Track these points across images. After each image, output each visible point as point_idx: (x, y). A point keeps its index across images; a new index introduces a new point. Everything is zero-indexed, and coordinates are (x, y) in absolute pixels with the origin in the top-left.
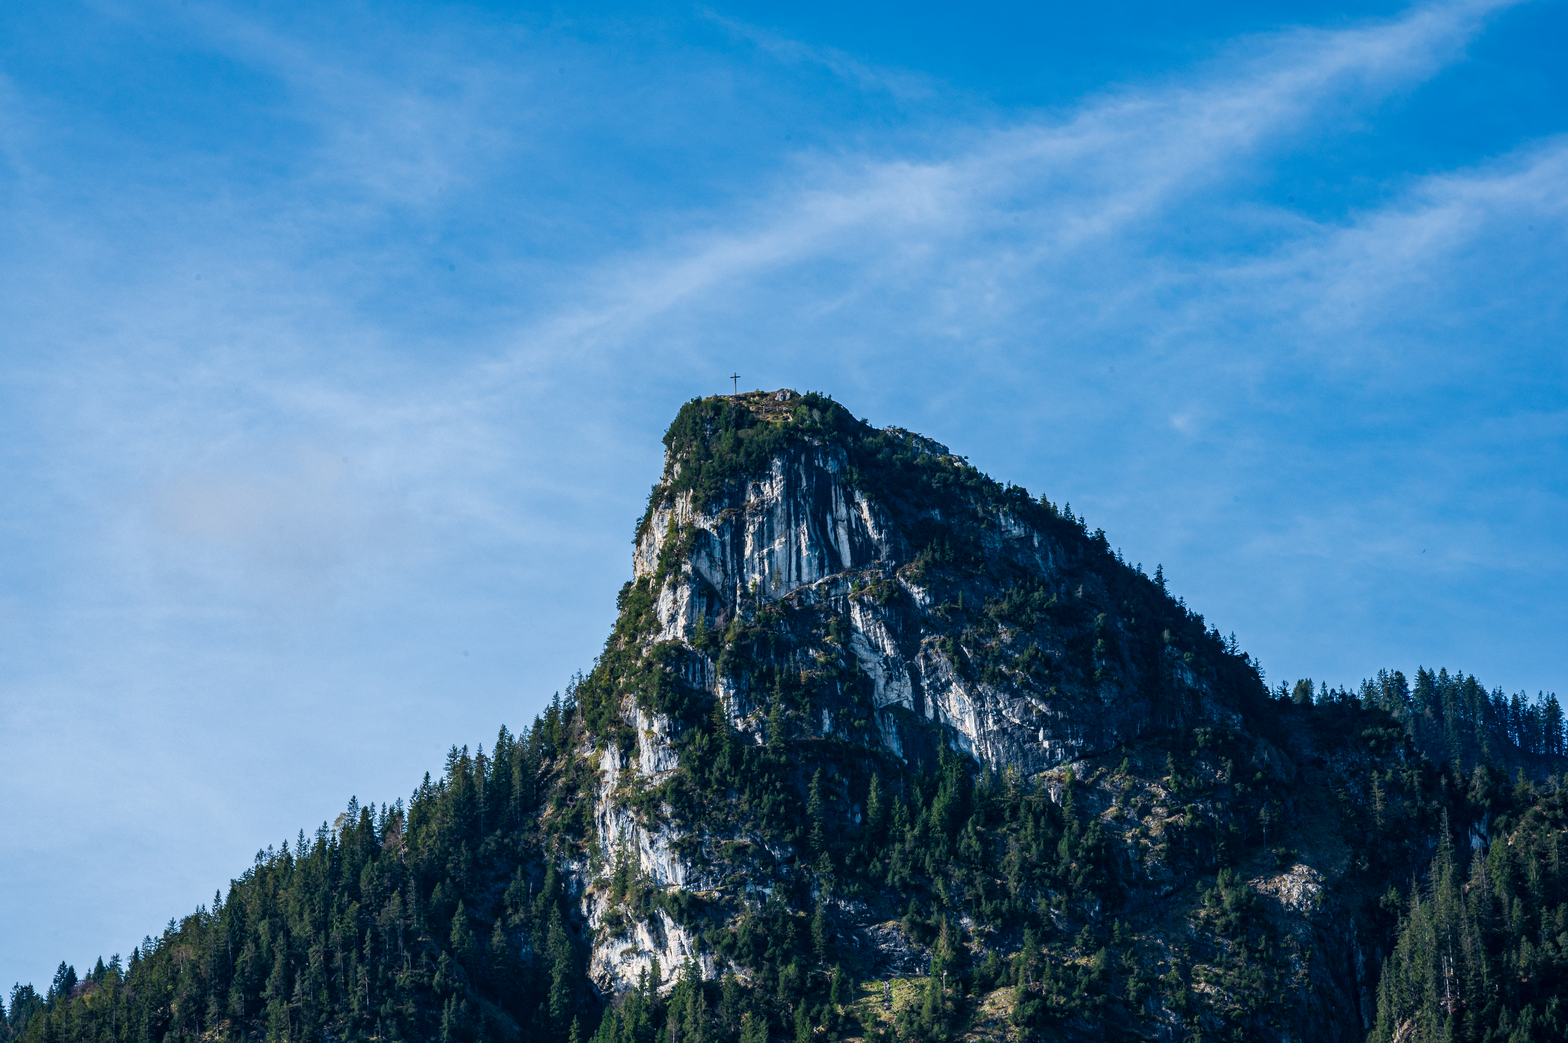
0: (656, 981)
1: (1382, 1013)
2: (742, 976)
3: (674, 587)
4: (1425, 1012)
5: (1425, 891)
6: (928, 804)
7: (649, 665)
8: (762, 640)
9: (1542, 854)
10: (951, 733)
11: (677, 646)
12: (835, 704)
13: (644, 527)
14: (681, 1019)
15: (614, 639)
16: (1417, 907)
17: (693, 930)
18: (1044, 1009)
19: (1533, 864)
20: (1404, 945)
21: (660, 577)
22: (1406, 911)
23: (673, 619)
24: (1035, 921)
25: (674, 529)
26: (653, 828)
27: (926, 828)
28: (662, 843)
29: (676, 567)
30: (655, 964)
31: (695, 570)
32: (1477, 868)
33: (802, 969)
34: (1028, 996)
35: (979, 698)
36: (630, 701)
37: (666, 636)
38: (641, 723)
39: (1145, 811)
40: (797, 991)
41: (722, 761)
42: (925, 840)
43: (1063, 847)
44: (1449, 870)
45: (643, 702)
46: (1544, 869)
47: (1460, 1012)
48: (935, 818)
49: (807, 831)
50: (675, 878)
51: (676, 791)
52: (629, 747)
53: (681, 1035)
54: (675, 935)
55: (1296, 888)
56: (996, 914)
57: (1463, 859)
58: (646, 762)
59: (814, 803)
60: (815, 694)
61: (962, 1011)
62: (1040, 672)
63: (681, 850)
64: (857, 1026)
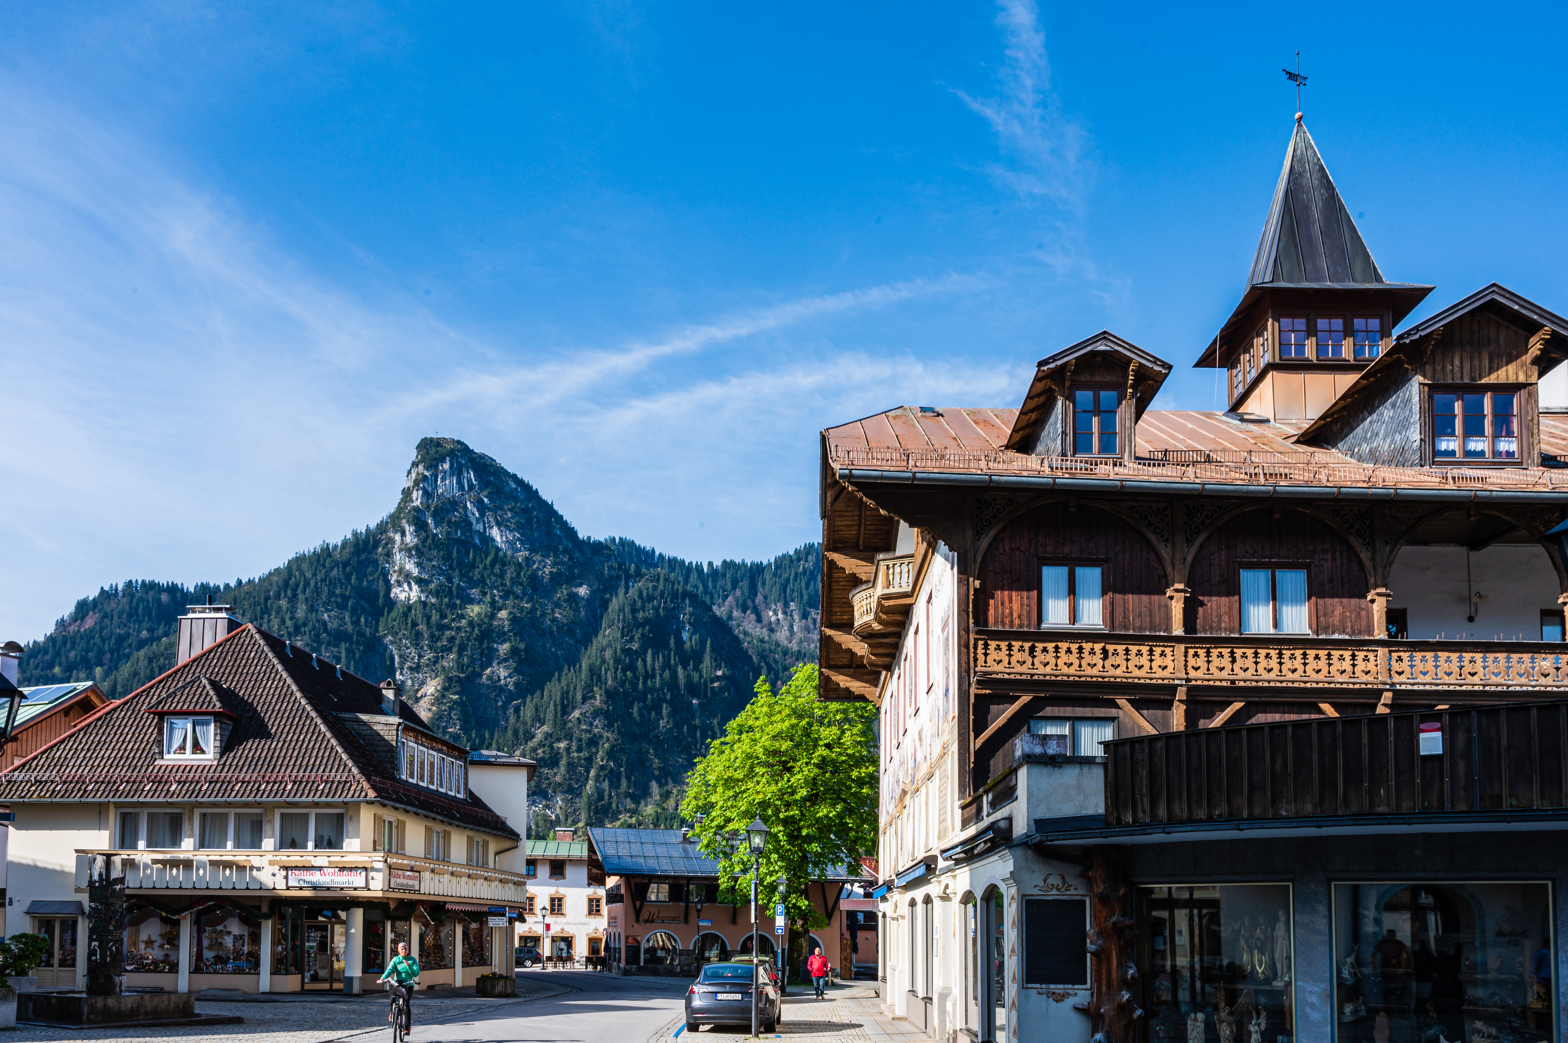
0: (409, 599)
1: (603, 626)
2: (433, 600)
3: (417, 490)
4: (614, 627)
5: (617, 595)
6: (486, 558)
7: (410, 512)
8: (442, 508)
9: (647, 589)
10: (493, 540)
11: (418, 507)
12: (462, 528)
13: (409, 472)
14: (416, 610)
15: (400, 503)
16: (614, 599)
17: (420, 586)
18: (515, 617)
19: (645, 592)
20: (610, 609)
21: (414, 487)
22: (611, 600)
23: (417, 499)
24: (514, 593)
25: (418, 474)
26: (410, 557)
27: (485, 565)
28: (412, 562)
29: (418, 485)
30: (409, 594)
31: (424, 486)
32: (631, 591)
33: (450, 600)
34: (511, 613)
35: (501, 531)
36: (404, 521)
37: (415, 504)
38: (407, 528)
39: (545, 567)
40: (448, 606)
41: (429, 541)
42: (485, 568)
43: (522, 574)
44: (623, 590)
45: (408, 522)
46: (648, 593)
47: (623, 628)
48: (488, 562)
49: (453, 562)
50: (415, 572)
51: (416, 547)
52: (403, 534)
53: (416, 615)
54: (415, 587)
55: (583, 591)
56: (503, 590)
57: (627, 588)
58: (408, 539)
59: (454, 555)
60: (456, 525)
61: (493, 616)
62: (518, 526)
63: (417, 564)
64: (464, 616)
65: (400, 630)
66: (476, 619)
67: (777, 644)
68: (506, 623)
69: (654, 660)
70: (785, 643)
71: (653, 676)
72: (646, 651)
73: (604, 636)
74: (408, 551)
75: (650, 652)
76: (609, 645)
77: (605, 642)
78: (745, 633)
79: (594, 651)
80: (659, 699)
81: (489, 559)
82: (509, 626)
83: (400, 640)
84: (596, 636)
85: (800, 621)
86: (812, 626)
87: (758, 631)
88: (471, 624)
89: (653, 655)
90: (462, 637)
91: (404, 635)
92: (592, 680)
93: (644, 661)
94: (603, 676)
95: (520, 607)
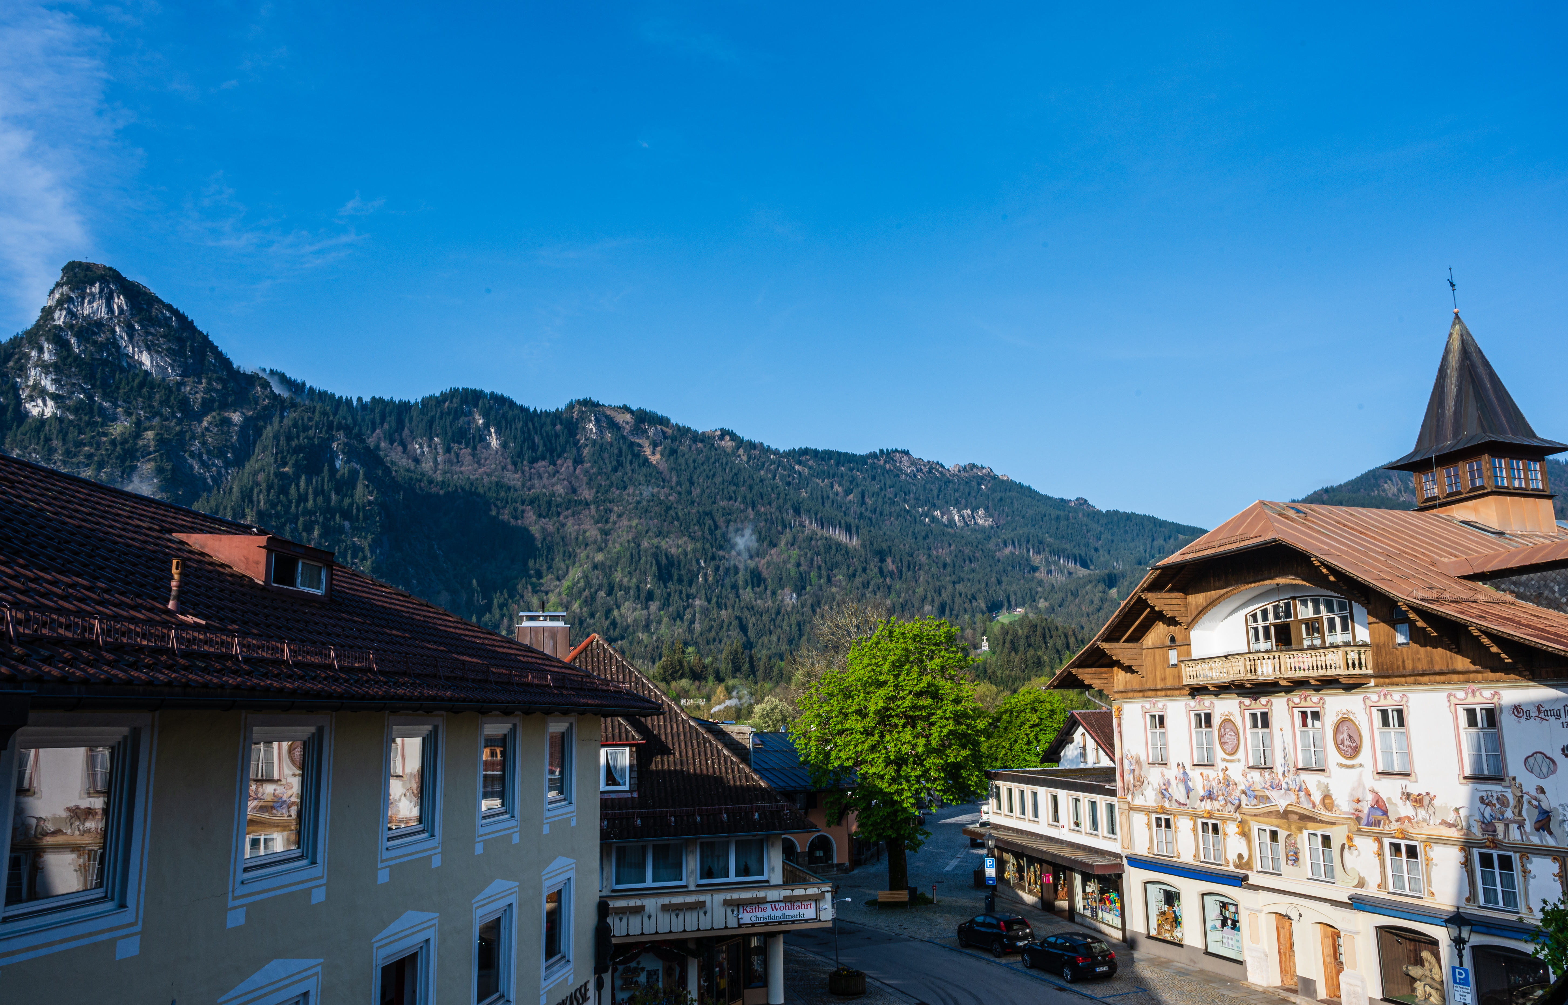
0: (43, 414)
1: (256, 451)
2: (71, 417)
3: (60, 310)
4: (268, 453)
5: (271, 424)
6: (133, 381)
7: (50, 330)
8: (87, 329)
9: (303, 419)
10: (141, 364)
11: (59, 326)
12: (108, 351)
13: (52, 292)
14: (50, 426)
15: (38, 321)
16: (269, 428)
17: (56, 403)
18: (162, 438)
19: (300, 422)
20: (264, 435)
21: (56, 307)
22: (265, 428)
23: (59, 319)
24: (161, 415)
25: (62, 294)
26: (46, 374)
27: (132, 387)
28: (49, 378)
29: (62, 305)
30: (43, 410)
31: (68, 307)
32: (285, 421)
33: (90, 418)
34: (158, 434)
35: (152, 357)
36: (43, 339)
37: (57, 323)
38: (46, 345)
39: (197, 392)
40: (88, 424)
41: (70, 360)
42: (131, 390)
43: (172, 398)
44: (278, 419)
45: (48, 340)
46: (303, 423)
47: (277, 454)
48: (135, 385)
49: (96, 382)
50: (51, 388)
51: (55, 365)
52: (41, 350)
53: (50, 430)
54: (50, 403)
55: (236, 417)
56: (151, 412)
57: (282, 417)
58: (46, 356)
59: (99, 375)
60: (101, 347)
61: (138, 435)
62: (171, 352)
63: (55, 381)
64: (105, 434)
65: (30, 444)
66: (118, 438)
67: (423, 474)
68: (152, 443)
69: (307, 485)
70: (430, 473)
71: (306, 500)
72: (299, 477)
73: (257, 461)
74: (45, 368)
75: (303, 477)
76: (262, 469)
77: (257, 466)
78: (392, 463)
79: (246, 475)
80: (312, 522)
81: (137, 381)
82: (155, 446)
83: (30, 454)
84: (249, 460)
85: (444, 454)
86: (455, 460)
87: (405, 462)
88: (113, 442)
89: (306, 479)
90: (102, 455)
91: (35, 449)
92: (244, 502)
93: (298, 486)
94: (255, 498)
95: (168, 429)
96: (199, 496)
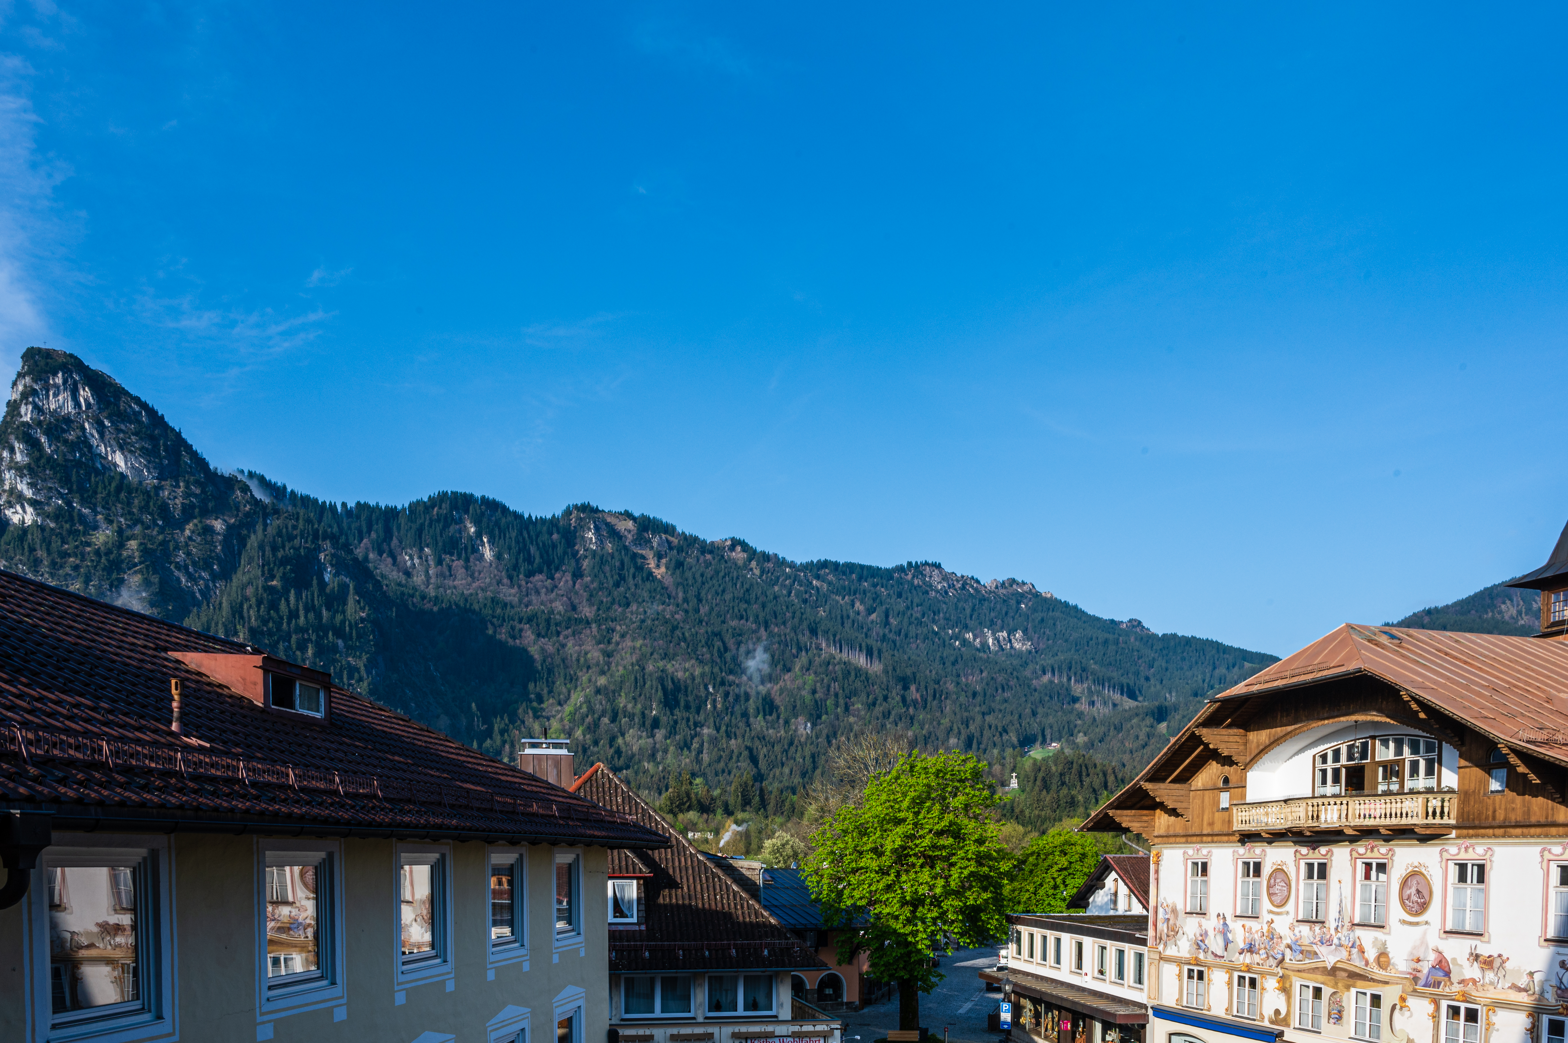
0: (24, 522)
1: (242, 562)
2: (52, 525)
3: (26, 404)
4: (254, 564)
5: (255, 532)
6: (110, 484)
7: (18, 427)
8: (56, 426)
9: (287, 528)
10: (116, 465)
11: (27, 422)
12: (80, 450)
13: (15, 384)
14: (33, 535)
15: (5, 417)
16: (253, 537)
17: (35, 509)
18: (146, 548)
19: (284, 530)
20: (249, 545)
21: (21, 401)
22: (249, 537)
23: (26, 414)
24: (142, 523)
25: (25, 386)
26: (21, 477)
27: (109, 491)
28: (24, 482)
29: (27, 398)
30: (23, 518)
31: (34, 401)
32: (269, 529)
33: (71, 526)
34: (141, 544)
35: (125, 457)
36: (12, 437)
37: (24, 419)
38: (17, 445)
39: (175, 498)
40: (70, 532)
41: (43, 461)
42: (109, 494)
43: (151, 504)
44: (262, 527)
45: (17, 438)
46: (287, 531)
47: (263, 566)
48: (112, 490)
49: (72, 486)
50: (28, 493)
51: (29, 467)
52: (12, 451)
53: (33, 540)
54: (29, 510)
55: (218, 525)
56: (131, 519)
57: (265, 525)
58: (18, 457)
59: (74, 478)
60: (73, 446)
61: (121, 545)
62: (145, 452)
63: (31, 485)
64: (89, 544)
65: (16, 555)
66: (102, 548)
67: (415, 589)
68: (137, 554)
69: (297, 601)
70: (423, 587)
71: (297, 617)
72: (289, 591)
73: (244, 573)
74: (20, 470)
75: (293, 591)
76: (250, 583)
77: (245, 579)
78: (382, 576)
79: (234, 588)
80: (304, 639)
81: (113, 485)
82: (140, 557)
83: (16, 565)
84: (235, 573)
85: (436, 567)
86: (448, 573)
87: (395, 575)
88: (97, 553)
89: (296, 593)
90: (88, 566)
91: (20, 560)
92: (234, 617)
93: (287, 601)
94: (245, 614)
95: (151, 538)
96: (189, 612)
